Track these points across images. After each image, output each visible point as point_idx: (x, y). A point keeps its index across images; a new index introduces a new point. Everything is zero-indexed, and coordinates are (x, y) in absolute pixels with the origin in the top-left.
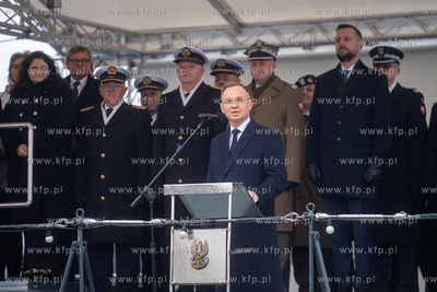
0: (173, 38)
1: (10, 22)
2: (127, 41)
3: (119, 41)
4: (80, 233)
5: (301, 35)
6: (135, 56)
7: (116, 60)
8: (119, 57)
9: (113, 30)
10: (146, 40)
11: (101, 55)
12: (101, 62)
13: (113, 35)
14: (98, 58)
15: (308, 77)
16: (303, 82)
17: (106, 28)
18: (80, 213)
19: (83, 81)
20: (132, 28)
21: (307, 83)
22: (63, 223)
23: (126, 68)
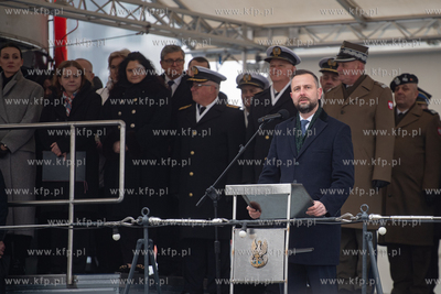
0: (299, 32)
1: (130, 17)
2: (254, 35)
3: (245, 35)
4: (146, 232)
5: (425, 30)
6: (262, 51)
7: (243, 54)
8: (246, 51)
9: (239, 24)
10: (273, 35)
11: (228, 49)
12: (229, 56)
13: (239, 28)
14: (226, 52)
15: (403, 75)
16: (398, 82)
17: (231, 22)
18: (145, 212)
19: (177, 81)
20: (259, 21)
21: (402, 83)
22: (129, 221)
23: (253, 61)
